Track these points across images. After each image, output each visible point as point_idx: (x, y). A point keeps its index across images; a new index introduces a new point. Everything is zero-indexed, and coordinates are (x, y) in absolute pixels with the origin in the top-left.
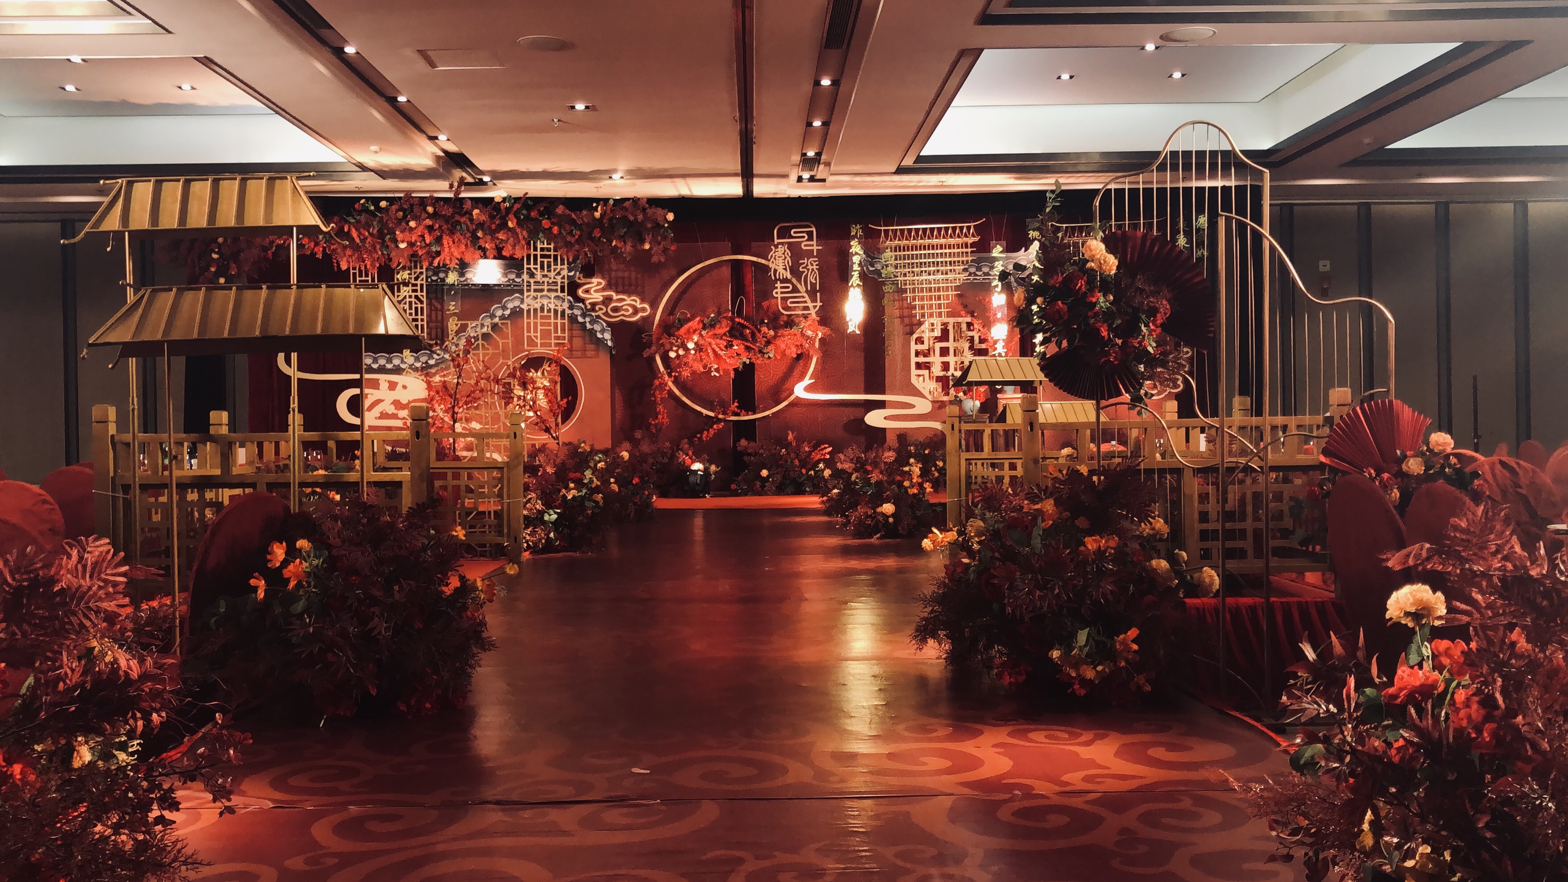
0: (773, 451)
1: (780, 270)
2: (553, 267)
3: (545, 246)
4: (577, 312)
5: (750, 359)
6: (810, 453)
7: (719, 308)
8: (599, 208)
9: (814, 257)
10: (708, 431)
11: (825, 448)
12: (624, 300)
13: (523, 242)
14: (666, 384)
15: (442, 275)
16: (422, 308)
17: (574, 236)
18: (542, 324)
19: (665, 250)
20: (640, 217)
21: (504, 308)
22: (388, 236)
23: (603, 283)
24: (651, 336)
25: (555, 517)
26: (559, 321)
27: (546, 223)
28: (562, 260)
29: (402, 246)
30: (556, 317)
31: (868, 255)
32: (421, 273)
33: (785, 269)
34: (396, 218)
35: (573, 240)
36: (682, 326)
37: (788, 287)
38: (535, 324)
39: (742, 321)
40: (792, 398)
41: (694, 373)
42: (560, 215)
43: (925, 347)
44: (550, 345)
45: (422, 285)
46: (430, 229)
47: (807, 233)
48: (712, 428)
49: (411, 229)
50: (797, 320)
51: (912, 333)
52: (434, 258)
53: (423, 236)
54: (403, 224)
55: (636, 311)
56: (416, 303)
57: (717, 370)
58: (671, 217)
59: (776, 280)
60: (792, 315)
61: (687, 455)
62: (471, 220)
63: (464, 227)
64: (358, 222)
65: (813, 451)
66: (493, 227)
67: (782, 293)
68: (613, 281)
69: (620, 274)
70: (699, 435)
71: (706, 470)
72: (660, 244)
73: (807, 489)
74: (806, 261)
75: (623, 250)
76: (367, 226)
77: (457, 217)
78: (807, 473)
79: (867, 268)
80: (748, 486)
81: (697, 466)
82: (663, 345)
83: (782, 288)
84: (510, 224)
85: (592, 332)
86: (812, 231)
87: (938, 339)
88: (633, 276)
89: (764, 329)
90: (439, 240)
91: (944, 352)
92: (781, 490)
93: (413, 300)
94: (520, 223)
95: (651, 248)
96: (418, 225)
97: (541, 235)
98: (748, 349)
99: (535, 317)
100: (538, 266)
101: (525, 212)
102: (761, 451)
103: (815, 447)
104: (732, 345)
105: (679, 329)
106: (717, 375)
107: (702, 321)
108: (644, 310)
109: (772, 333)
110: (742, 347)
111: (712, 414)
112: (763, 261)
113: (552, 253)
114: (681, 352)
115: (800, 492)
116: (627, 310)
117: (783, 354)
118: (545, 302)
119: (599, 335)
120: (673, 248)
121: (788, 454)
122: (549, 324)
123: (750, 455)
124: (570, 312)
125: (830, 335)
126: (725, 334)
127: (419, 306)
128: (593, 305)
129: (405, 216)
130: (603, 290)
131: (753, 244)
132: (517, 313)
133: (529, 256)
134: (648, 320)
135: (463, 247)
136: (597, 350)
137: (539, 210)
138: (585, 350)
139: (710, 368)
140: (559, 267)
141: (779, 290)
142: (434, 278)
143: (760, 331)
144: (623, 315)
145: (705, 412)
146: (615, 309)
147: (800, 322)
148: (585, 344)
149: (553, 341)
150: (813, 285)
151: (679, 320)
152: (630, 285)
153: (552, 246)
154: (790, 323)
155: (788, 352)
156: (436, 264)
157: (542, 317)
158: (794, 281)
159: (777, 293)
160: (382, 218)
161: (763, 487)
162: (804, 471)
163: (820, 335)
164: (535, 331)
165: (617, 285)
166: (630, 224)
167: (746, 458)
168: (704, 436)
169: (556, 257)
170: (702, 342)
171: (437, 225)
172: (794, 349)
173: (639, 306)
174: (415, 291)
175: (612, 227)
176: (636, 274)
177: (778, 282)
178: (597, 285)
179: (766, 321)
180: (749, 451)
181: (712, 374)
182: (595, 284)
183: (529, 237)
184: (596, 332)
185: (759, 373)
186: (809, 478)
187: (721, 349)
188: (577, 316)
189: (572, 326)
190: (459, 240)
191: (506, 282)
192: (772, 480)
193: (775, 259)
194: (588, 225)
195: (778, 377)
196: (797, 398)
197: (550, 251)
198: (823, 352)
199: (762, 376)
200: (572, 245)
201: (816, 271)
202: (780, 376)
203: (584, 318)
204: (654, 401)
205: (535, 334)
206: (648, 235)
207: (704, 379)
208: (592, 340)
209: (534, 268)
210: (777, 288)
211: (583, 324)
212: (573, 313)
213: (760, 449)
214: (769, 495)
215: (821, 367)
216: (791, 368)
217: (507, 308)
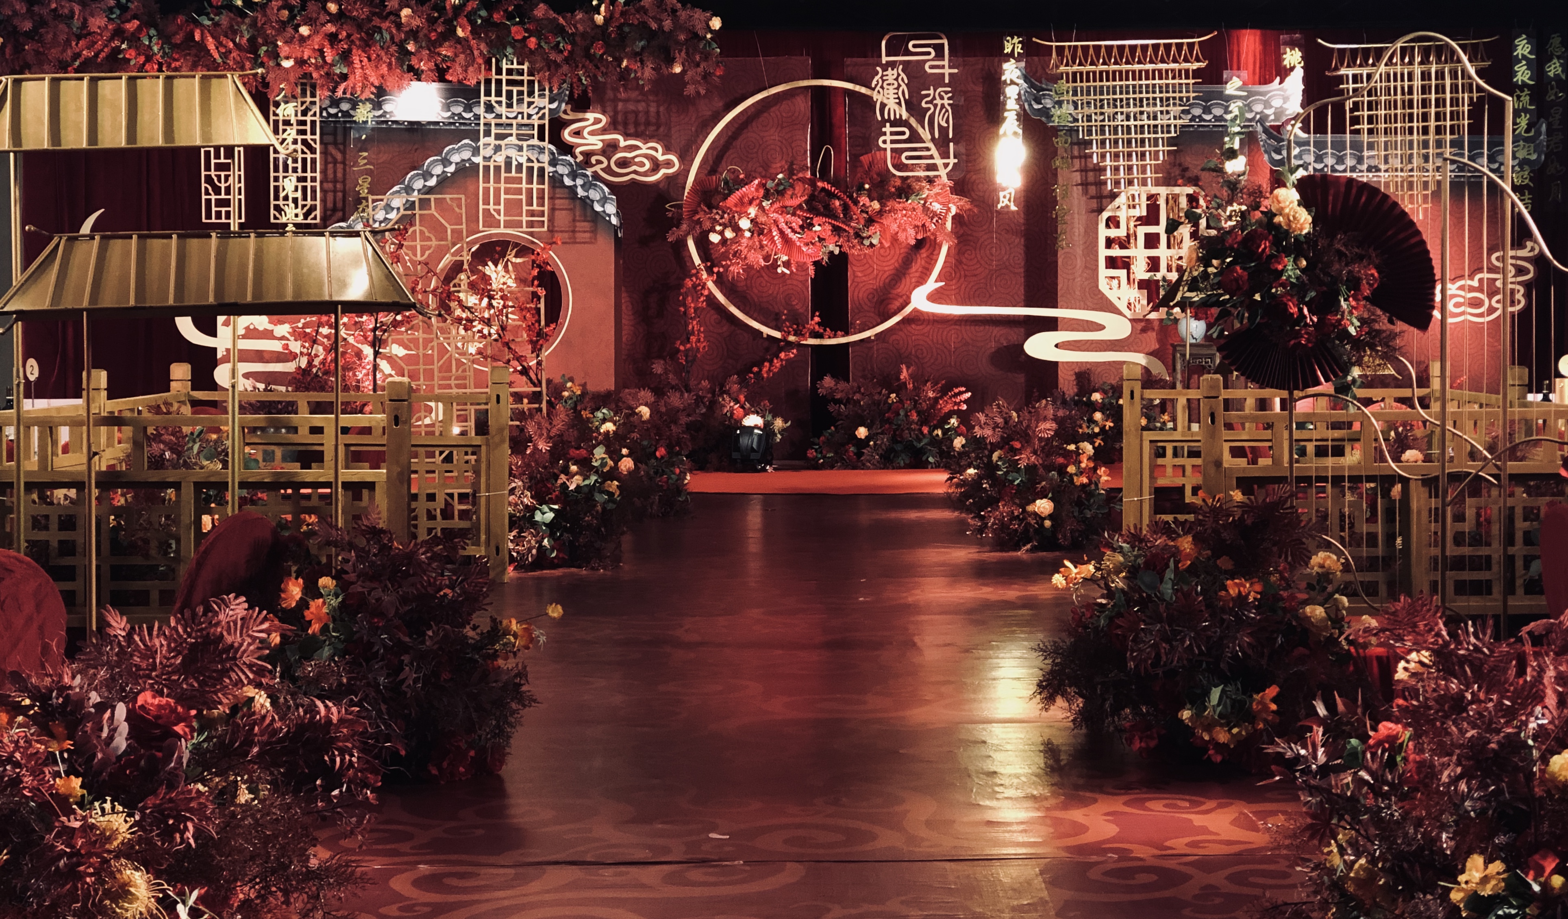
0: (876, 397)
1: (891, 104)
3: (515, 66)
4: (562, 170)
5: (840, 247)
6: (936, 400)
7: (792, 164)
8: (603, 8)
9: (946, 85)
10: (771, 362)
11: (961, 393)
12: (637, 148)
13: (480, 61)
14: (704, 286)
15: (347, 108)
16: (314, 161)
18: (507, 191)
19: (706, 76)
20: (667, 24)
21: (446, 162)
22: (264, 48)
23: (604, 119)
24: (680, 207)
25: (550, 516)
26: (535, 186)
27: (517, 32)
28: (541, 89)
29: (287, 64)
31: (1032, 85)
32: (313, 104)
33: (899, 104)
34: (279, 20)
35: (559, 59)
36: (731, 192)
37: (903, 133)
38: (497, 191)
39: (827, 186)
40: (908, 310)
41: (749, 268)
42: (540, 19)
43: (1121, 232)
44: (519, 224)
45: (313, 123)
46: (333, 38)
47: (935, 47)
48: (778, 357)
49: (303, 39)
50: (916, 186)
51: (1101, 210)
52: (337, 84)
53: (321, 52)
54: (290, 30)
55: (656, 166)
56: (303, 152)
57: (787, 264)
58: (716, 23)
59: (884, 122)
60: (908, 177)
61: (737, 401)
62: (399, 25)
63: (387, 36)
64: (216, 25)
65: (941, 397)
66: (433, 36)
67: (892, 142)
68: (620, 118)
69: (631, 107)
70: (755, 369)
71: (767, 426)
72: (698, 65)
73: (931, 459)
74: (931, 92)
75: (639, 74)
76: (232, 33)
77: (376, 21)
78: (930, 432)
79: (1030, 105)
80: (836, 453)
81: (753, 420)
82: (698, 222)
83: (892, 134)
84: (460, 32)
85: (586, 203)
86: (943, 44)
87: (1143, 221)
88: (653, 109)
89: (864, 200)
90: (345, 57)
91: (1152, 241)
92: (888, 462)
94: (475, 32)
95: (684, 72)
96: (315, 32)
97: (509, 50)
98: (837, 230)
99: (497, 180)
100: (503, 99)
101: (483, 13)
102: (857, 397)
103: (944, 392)
104: (812, 226)
105: (725, 197)
106: (788, 272)
107: (764, 185)
108: (669, 164)
109: (876, 205)
110: (828, 227)
111: (777, 334)
112: (863, 90)
114: (729, 234)
115: (918, 464)
116: (642, 165)
117: (895, 239)
118: (513, 153)
119: (598, 208)
120: (719, 73)
121: (901, 401)
122: (519, 191)
123: (839, 402)
124: (552, 169)
125: (970, 210)
126: (800, 207)
127: (309, 156)
128: (587, 155)
129: (292, 17)
130: (604, 131)
131: (848, 61)
132: (467, 171)
133: (488, 82)
134: (676, 181)
135: (384, 69)
136: (594, 231)
137: (506, 11)
138: (574, 232)
139: (776, 260)
140: (536, 96)
141: (888, 138)
142: (333, 111)
143: (856, 202)
144: (635, 172)
145: (766, 331)
146: (624, 163)
147: (922, 189)
148: (574, 220)
149: (525, 219)
150: (943, 131)
151: (726, 183)
152: (648, 123)
153: (525, 67)
154: (906, 190)
155: (902, 236)
156: (339, 93)
157: (508, 180)
158: (913, 122)
159: (885, 142)
160: (254, 21)
161: (859, 454)
162: (925, 430)
163: (954, 210)
164: (497, 203)
165: (625, 124)
166: (651, 35)
167: (832, 408)
168: (765, 369)
169: (531, 83)
170: (762, 219)
171: (344, 34)
172: (912, 232)
173: (661, 158)
174: (303, 132)
175: (622, 38)
176: (658, 107)
177: (888, 125)
178: (593, 124)
179: (867, 186)
180: (838, 396)
181: (779, 270)
182: (591, 121)
183: (489, 52)
184: (593, 201)
185: (855, 269)
186: (934, 441)
187: (794, 231)
188: (562, 176)
189: (554, 193)
190: (378, 55)
191: (449, 118)
192: (875, 444)
193: (882, 87)
194: (584, 35)
195: (885, 276)
196: (915, 310)
197: (522, 74)
198: (958, 238)
199: (860, 274)
200: (558, 66)
201: (949, 108)
202: (887, 273)
203: (574, 180)
204: (685, 313)
205: (497, 207)
206: (680, 51)
207: (766, 278)
208: (585, 216)
209: (497, 102)
210: (885, 134)
211: (572, 189)
212: (556, 172)
213: (854, 393)
214: (868, 468)
215: (959, 262)
216: (907, 263)
217: (451, 163)
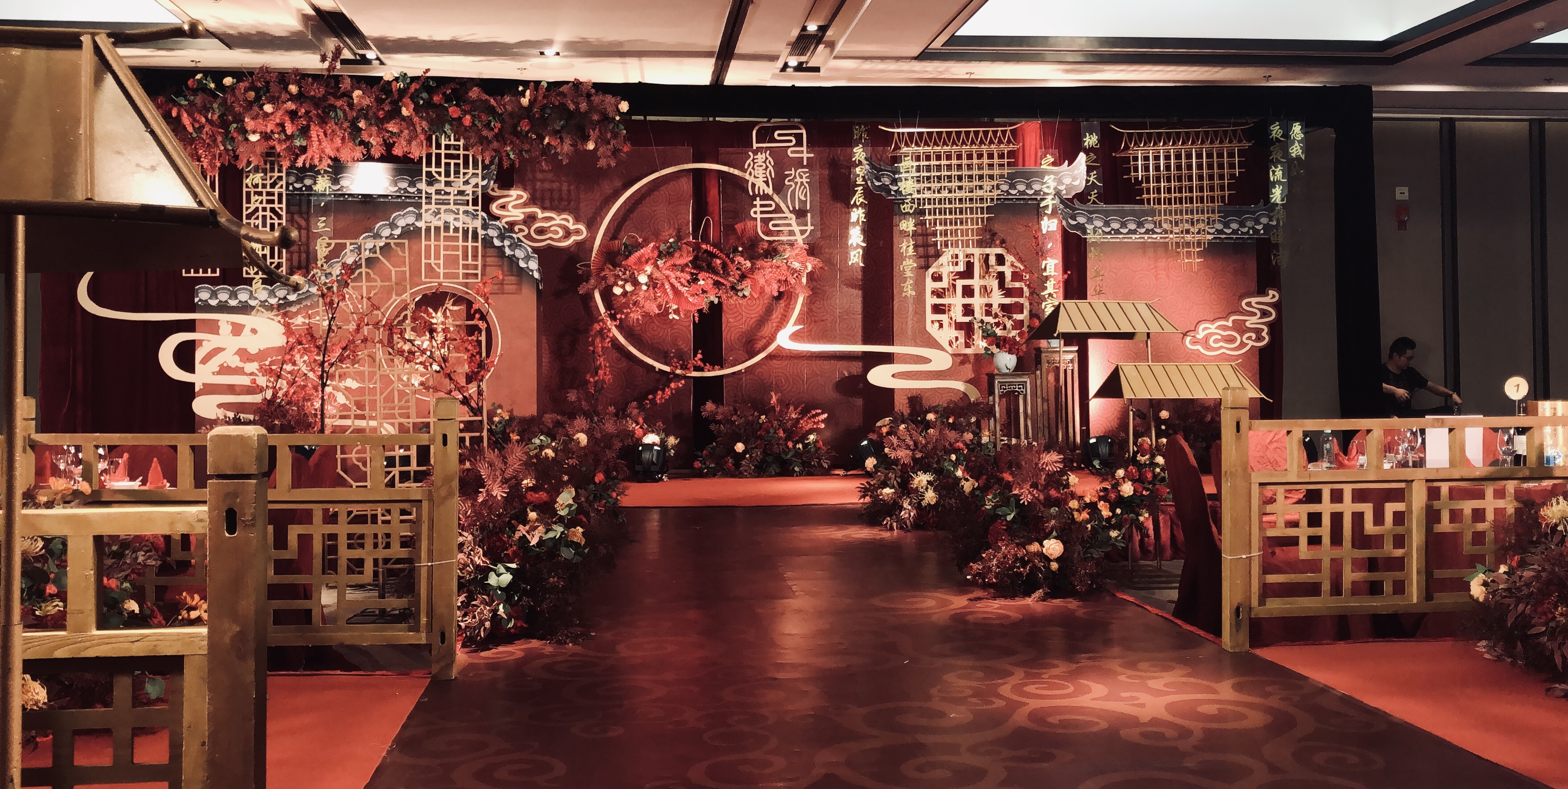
0: (750, 418)
1: (760, 184)
2: (462, 171)
3: (452, 142)
4: (492, 233)
5: (719, 298)
6: (797, 421)
7: (678, 231)
8: (528, 93)
9: (804, 167)
10: (663, 390)
11: (818, 415)
12: (552, 219)
13: (422, 137)
14: (609, 330)
15: (308, 182)
17: (492, 129)
18: (446, 248)
20: (583, 106)
21: (393, 226)
22: (235, 125)
23: (525, 196)
24: (588, 266)
25: (507, 578)
26: (470, 244)
27: (454, 111)
29: (254, 138)
30: (465, 239)
31: (875, 166)
32: (280, 178)
33: (767, 183)
34: (246, 100)
35: (489, 134)
36: (630, 254)
37: (770, 206)
38: (437, 247)
39: (710, 248)
40: (772, 348)
41: (646, 315)
42: (473, 102)
43: (944, 284)
45: (280, 195)
46: (293, 115)
47: (796, 135)
48: (669, 387)
49: (266, 115)
50: (780, 248)
51: (927, 267)
52: (297, 156)
53: (282, 125)
54: (256, 108)
56: (271, 218)
57: (676, 312)
59: (754, 198)
60: (774, 241)
61: (637, 424)
62: (351, 105)
63: (340, 114)
64: (192, 104)
65: (802, 419)
66: (381, 114)
67: (762, 212)
68: (538, 194)
69: (547, 185)
70: (651, 397)
73: (797, 469)
74: (793, 172)
75: (559, 150)
76: (205, 110)
77: (332, 100)
78: (794, 446)
79: (873, 183)
80: (717, 464)
81: (651, 438)
82: (605, 278)
83: (762, 206)
84: (405, 112)
85: (513, 261)
86: (802, 134)
87: (961, 275)
88: (565, 187)
89: (739, 259)
90: (305, 132)
91: (968, 292)
92: (761, 471)
93: (268, 213)
94: (417, 109)
96: (277, 109)
97: (447, 128)
98: (717, 284)
99: (437, 238)
100: (442, 170)
101: (425, 95)
102: (733, 417)
103: (804, 412)
104: (698, 280)
105: (627, 257)
106: (677, 317)
107: (658, 248)
108: (578, 232)
109: (748, 264)
110: (710, 281)
111: (667, 369)
112: (736, 172)
113: (461, 152)
114: (629, 288)
115: (785, 472)
116: (557, 232)
117: (762, 292)
118: (450, 218)
119: (522, 264)
120: (626, 149)
121: (770, 422)
122: (456, 248)
123: (719, 422)
124: (484, 232)
125: (821, 268)
126: (686, 265)
127: (276, 221)
128: (512, 225)
129: (258, 98)
130: (525, 205)
131: (722, 150)
132: (412, 233)
133: (429, 156)
134: (583, 247)
135: (338, 141)
136: (519, 284)
137: (444, 94)
139: (668, 309)
140: (471, 171)
141: (758, 209)
142: (298, 186)
143: (733, 261)
144: (551, 239)
145: (658, 366)
146: (541, 231)
147: (784, 250)
149: (461, 271)
150: (802, 203)
151: (626, 246)
152: (561, 199)
153: (461, 143)
154: (772, 252)
155: (767, 289)
156: (300, 164)
157: (446, 238)
158: (776, 197)
159: (755, 213)
160: (225, 100)
161: (737, 465)
162: (790, 444)
163: (810, 268)
164: (437, 257)
165: (543, 200)
167: (712, 427)
168: (658, 397)
169: (466, 157)
170: (657, 274)
171: (303, 111)
172: (775, 286)
173: (572, 226)
174: (272, 201)
175: (544, 118)
176: (569, 186)
177: (758, 199)
178: (516, 199)
179: (740, 249)
180: (719, 417)
181: (671, 317)
182: (515, 197)
183: (430, 129)
184: (518, 259)
185: (728, 316)
186: (797, 454)
187: (682, 284)
188: (492, 238)
189: (486, 253)
190: (333, 131)
191: (396, 191)
192: (751, 456)
193: (753, 168)
194: (511, 115)
195: (752, 322)
196: (779, 348)
197: (459, 150)
198: (812, 290)
199: (731, 320)
200: (489, 142)
201: (807, 185)
202: (754, 320)
203: (502, 242)
204: (594, 352)
205: (437, 262)
206: (594, 130)
207: (657, 323)
208: (512, 271)
209: (436, 172)
210: (755, 206)
211: (501, 249)
212: (487, 234)
213: (732, 415)
214: (746, 477)
215: (810, 310)
216: (769, 311)
217: (398, 227)
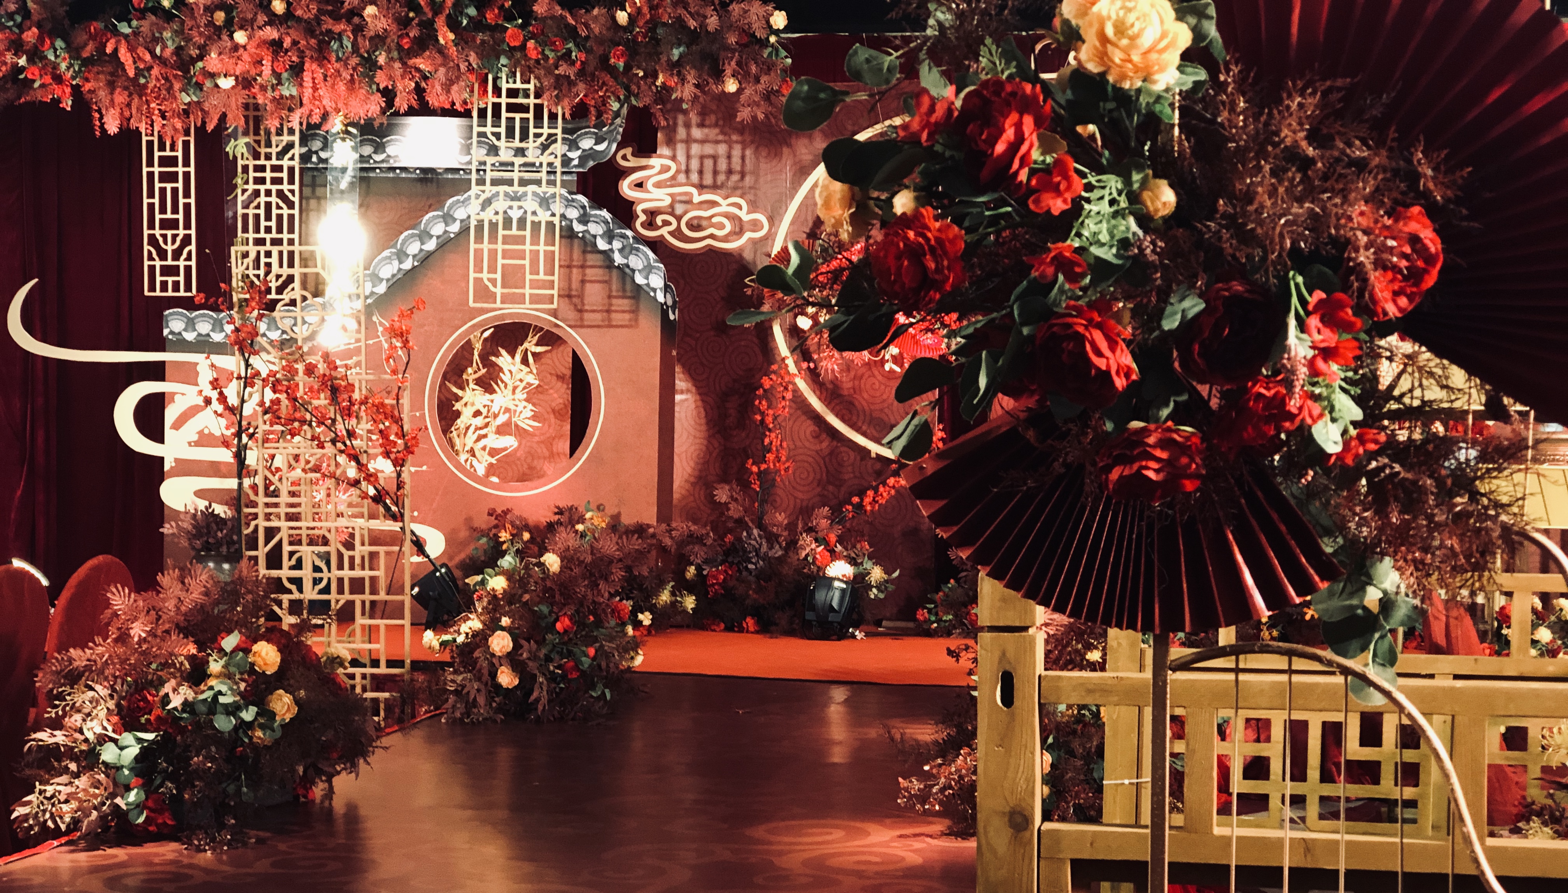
2: (532, 131)
3: (519, 85)
10: (877, 489)
12: (714, 204)
13: (472, 78)
14: (793, 386)
17: (573, 63)
18: (506, 254)
19: (768, 96)
21: (448, 219)
22: (199, 64)
23: (673, 167)
26: (542, 248)
27: (513, 36)
28: (553, 117)
30: (535, 241)
32: (291, 144)
34: (211, 23)
35: (572, 72)
38: (493, 254)
42: (544, 19)
44: (520, 299)
45: (291, 170)
53: (260, 63)
54: (224, 38)
55: (740, 228)
58: (779, 20)
61: (821, 542)
62: (363, 29)
63: (346, 43)
64: (136, 32)
66: (406, 43)
68: (694, 165)
69: (709, 149)
70: (855, 499)
71: (859, 578)
72: (757, 80)
75: (679, 94)
76: (152, 42)
80: (956, 616)
81: (840, 569)
84: (440, 38)
88: (737, 152)
90: (296, 73)
93: (274, 199)
94: (461, 35)
95: (740, 91)
96: (252, 39)
97: (507, 61)
99: (493, 238)
100: (502, 130)
101: (472, 11)
108: (756, 225)
111: (889, 454)
113: (531, 101)
114: (823, 318)
116: (721, 226)
118: (512, 206)
119: (639, 279)
122: (521, 255)
124: (582, 228)
128: (652, 213)
129: (229, 21)
130: (673, 182)
133: (484, 108)
134: (764, 248)
136: (635, 311)
138: (608, 311)
140: (546, 130)
144: (712, 236)
145: (873, 448)
146: (697, 224)
148: (610, 297)
151: (824, 249)
152: (729, 173)
153: (531, 86)
165: (701, 173)
166: (692, 38)
173: (745, 216)
174: (277, 181)
176: (743, 149)
178: (660, 173)
182: (656, 169)
183: (482, 65)
184: (633, 271)
190: (336, 71)
191: (465, 163)
194: (600, 40)
197: (529, 97)
204: (760, 422)
205: (492, 276)
206: (731, 60)
208: (624, 290)
209: (493, 134)
